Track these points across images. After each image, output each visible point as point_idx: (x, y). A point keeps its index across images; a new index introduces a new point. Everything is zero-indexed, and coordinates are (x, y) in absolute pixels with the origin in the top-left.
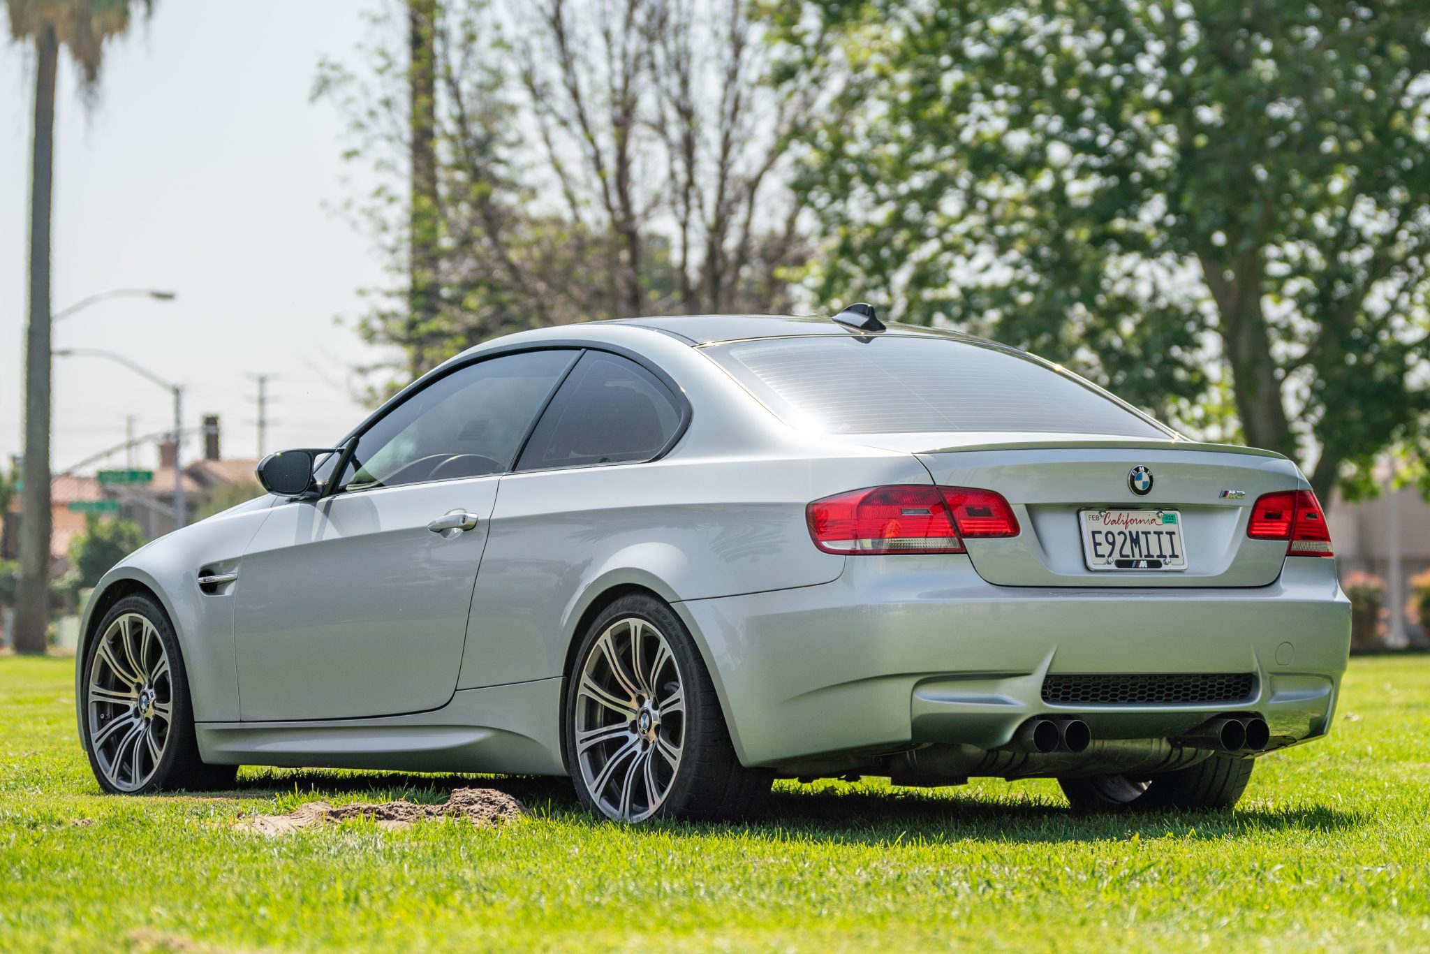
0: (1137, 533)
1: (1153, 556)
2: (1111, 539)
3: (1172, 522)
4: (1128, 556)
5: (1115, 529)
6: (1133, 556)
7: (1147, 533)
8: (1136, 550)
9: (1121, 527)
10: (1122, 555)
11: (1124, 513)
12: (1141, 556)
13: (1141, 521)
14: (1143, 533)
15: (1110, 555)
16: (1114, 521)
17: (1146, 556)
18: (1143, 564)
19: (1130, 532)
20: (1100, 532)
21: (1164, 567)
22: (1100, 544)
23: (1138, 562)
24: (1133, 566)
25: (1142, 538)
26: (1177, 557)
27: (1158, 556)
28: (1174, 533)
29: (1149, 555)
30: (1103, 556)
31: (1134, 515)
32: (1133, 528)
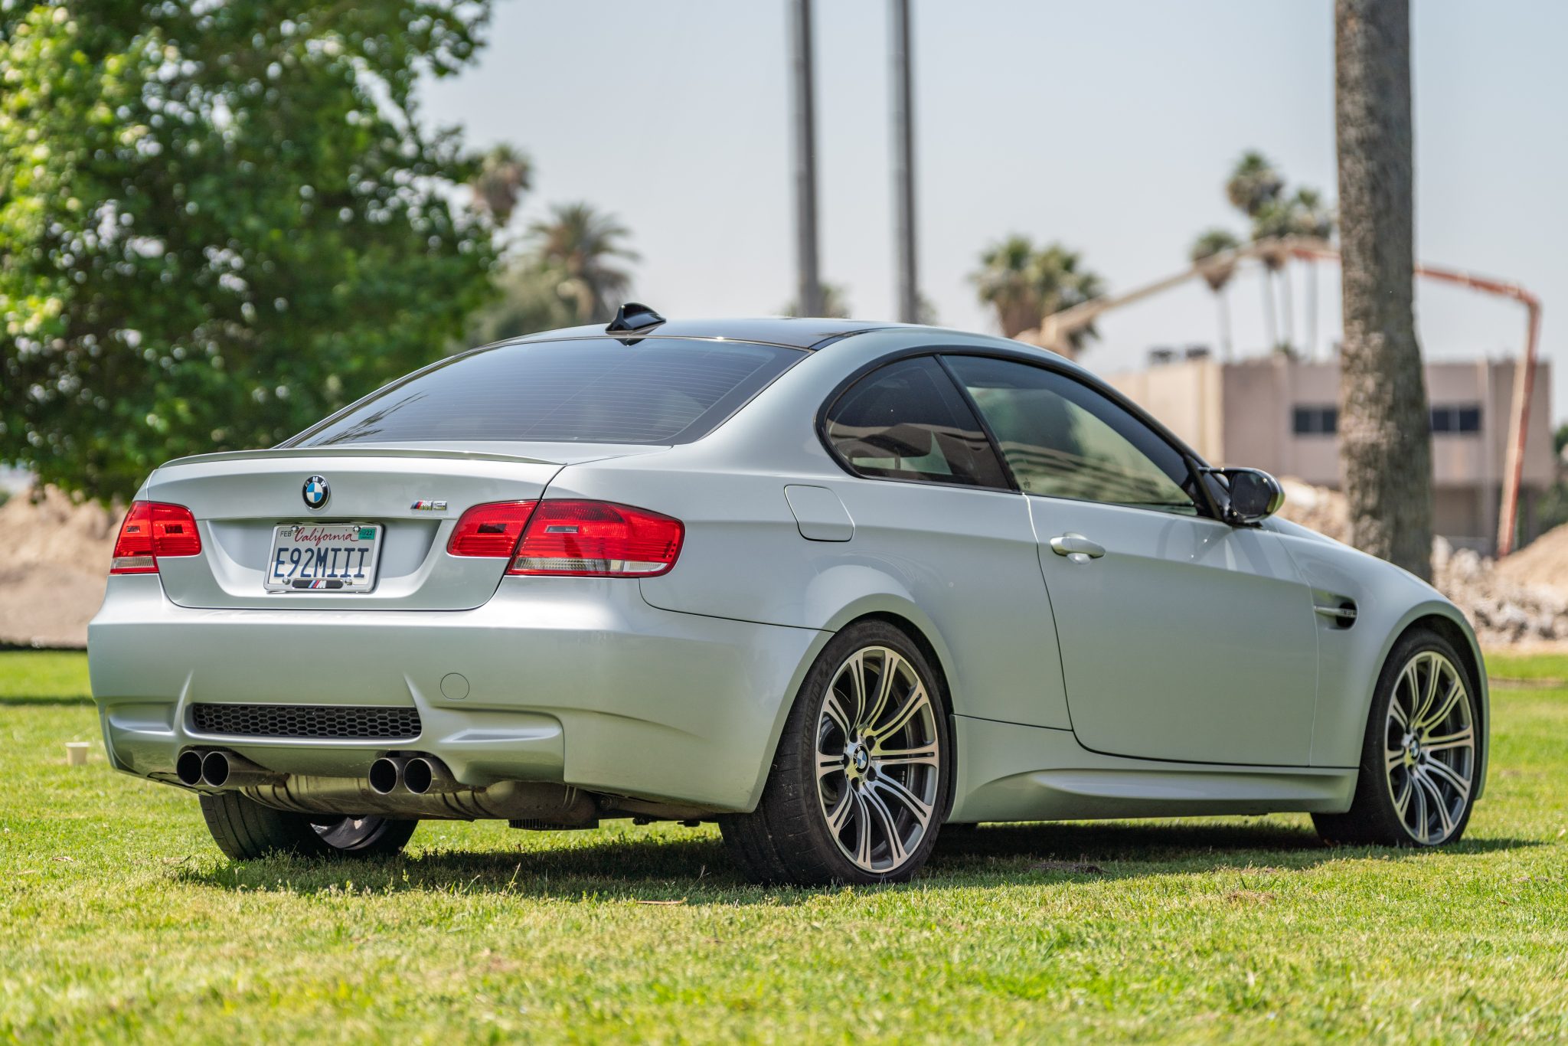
0: (327, 550)
1: (336, 576)
2: (295, 558)
3: (369, 538)
4: (309, 576)
5: (303, 546)
6: (315, 576)
7: (336, 550)
8: (320, 571)
9: (312, 544)
10: (303, 575)
11: (320, 527)
12: (323, 576)
13: (335, 537)
14: (333, 550)
15: (289, 575)
16: (307, 537)
17: (329, 576)
18: (322, 584)
19: (319, 550)
20: (287, 550)
21: (345, 587)
22: (283, 563)
23: (317, 582)
24: (310, 586)
25: (331, 554)
26: (363, 576)
27: (342, 576)
28: (367, 550)
29: (333, 575)
30: (282, 575)
31: (330, 529)
32: (324, 545)
